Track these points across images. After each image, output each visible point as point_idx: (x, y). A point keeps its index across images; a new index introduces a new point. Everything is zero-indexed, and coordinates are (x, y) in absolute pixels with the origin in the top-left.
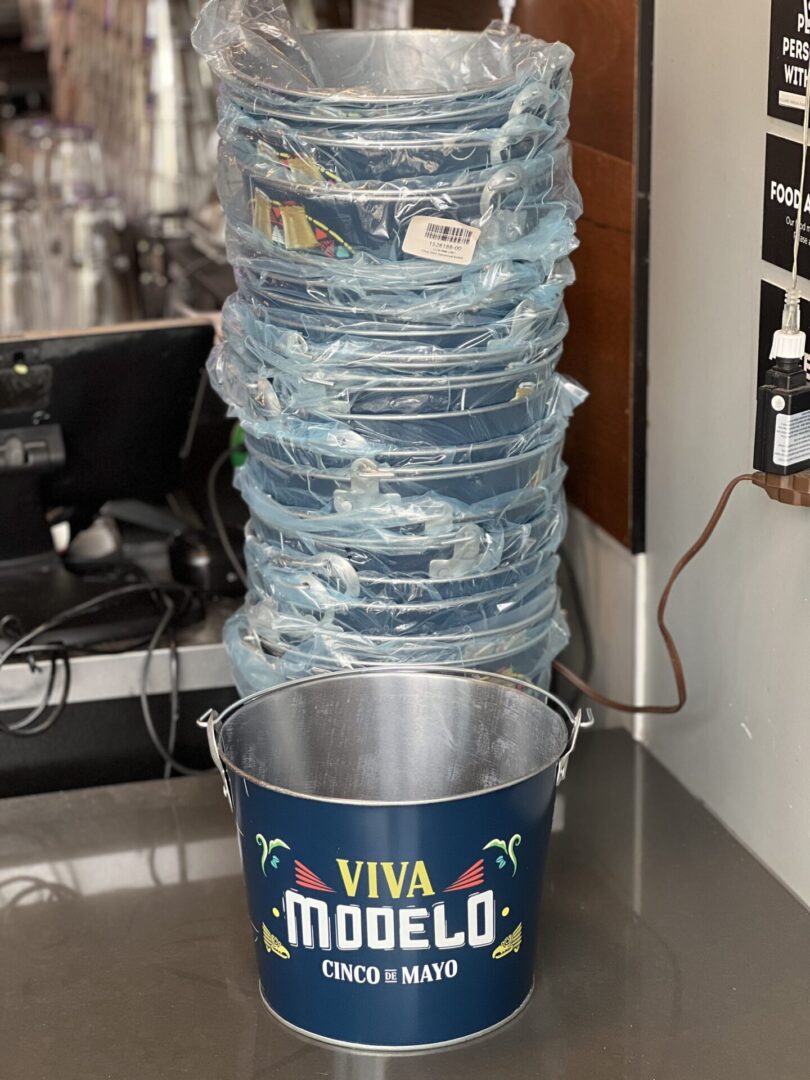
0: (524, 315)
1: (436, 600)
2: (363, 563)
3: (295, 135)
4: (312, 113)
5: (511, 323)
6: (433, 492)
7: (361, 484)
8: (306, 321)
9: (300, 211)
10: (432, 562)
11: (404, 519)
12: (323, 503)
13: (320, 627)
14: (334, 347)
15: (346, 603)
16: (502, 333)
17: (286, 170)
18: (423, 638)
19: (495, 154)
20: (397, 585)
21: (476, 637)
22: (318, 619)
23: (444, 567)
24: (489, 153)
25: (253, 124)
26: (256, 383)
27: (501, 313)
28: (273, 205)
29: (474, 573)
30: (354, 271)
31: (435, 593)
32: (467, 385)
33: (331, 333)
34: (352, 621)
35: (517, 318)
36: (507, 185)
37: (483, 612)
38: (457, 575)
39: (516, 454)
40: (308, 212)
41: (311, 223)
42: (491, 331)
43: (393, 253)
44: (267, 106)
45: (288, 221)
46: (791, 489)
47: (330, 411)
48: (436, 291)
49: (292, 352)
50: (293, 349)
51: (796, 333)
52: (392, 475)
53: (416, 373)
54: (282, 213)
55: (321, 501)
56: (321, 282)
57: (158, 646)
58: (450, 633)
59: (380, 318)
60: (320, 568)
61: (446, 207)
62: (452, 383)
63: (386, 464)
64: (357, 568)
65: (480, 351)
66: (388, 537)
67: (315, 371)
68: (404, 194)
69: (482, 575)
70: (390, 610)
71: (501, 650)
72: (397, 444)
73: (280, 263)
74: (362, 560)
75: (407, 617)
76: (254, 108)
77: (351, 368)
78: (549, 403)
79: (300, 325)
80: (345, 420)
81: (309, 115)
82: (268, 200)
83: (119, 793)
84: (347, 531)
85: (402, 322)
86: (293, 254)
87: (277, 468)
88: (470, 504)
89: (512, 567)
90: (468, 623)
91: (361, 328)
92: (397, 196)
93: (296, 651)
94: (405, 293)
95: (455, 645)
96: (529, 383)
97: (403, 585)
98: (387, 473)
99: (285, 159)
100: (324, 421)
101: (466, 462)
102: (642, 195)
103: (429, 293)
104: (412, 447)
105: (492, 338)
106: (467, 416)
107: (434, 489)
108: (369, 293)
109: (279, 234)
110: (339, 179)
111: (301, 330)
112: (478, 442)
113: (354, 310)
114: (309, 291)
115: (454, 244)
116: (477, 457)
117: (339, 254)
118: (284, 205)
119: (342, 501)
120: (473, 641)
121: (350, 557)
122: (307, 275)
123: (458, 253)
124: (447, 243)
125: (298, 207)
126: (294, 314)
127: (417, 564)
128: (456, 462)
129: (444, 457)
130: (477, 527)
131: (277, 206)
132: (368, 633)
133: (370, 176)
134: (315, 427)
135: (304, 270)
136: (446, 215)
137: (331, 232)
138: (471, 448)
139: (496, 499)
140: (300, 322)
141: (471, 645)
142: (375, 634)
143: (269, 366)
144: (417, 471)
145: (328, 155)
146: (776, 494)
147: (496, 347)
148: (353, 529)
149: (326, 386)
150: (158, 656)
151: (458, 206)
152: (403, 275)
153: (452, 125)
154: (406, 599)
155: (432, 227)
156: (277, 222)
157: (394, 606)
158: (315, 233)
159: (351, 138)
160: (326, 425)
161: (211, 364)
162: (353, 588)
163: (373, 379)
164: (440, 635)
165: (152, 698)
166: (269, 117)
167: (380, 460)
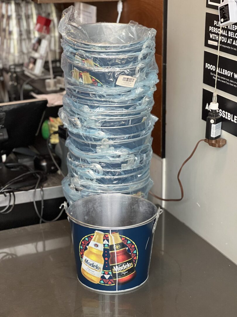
0: (146, 100)
1: (123, 175)
2: (104, 166)
3: (88, 54)
4: (92, 49)
5: (142, 102)
6: (123, 147)
7: (104, 145)
8: (89, 103)
9: (88, 74)
10: (122, 165)
11: (116, 154)
12: (94, 150)
13: (92, 183)
14: (97, 110)
15: (99, 177)
16: (140, 104)
17: (84, 63)
18: (120, 185)
19: (139, 58)
20: (113, 171)
21: (133, 184)
22: (91, 181)
23: (125, 166)
24: (137, 58)
25: (75, 51)
26: (74, 119)
27: (140, 99)
28: (80, 72)
29: (132, 167)
30: (104, 90)
31: (123, 173)
32: (131, 118)
33: (97, 106)
34: (101, 181)
35: (143, 100)
36: (142, 66)
37: (135, 178)
38: (128, 168)
39: (142, 136)
40: (90, 74)
41: (91, 77)
42: (138, 104)
43: (113, 85)
44: (79, 47)
45: (84, 77)
46: (215, 143)
47: (95, 126)
48: (124, 94)
49: (86, 111)
50: (86, 110)
51: (216, 103)
52: (113, 143)
53: (118, 116)
54: (82, 74)
55: (93, 150)
56: (94, 93)
57: (37, 188)
58: (127, 183)
59: (109, 102)
60: (92, 167)
61: (128, 73)
62: (128, 118)
63: (111, 140)
64: (103, 167)
65: (135, 109)
66: (111, 159)
67: (92, 116)
68: (117, 69)
69: (135, 168)
70: (112, 178)
71: (139, 187)
72: (113, 134)
73: (82, 88)
74: (104, 165)
75: (116, 180)
76: (76, 47)
77: (102, 115)
78: (149, 122)
79: (87, 104)
80: (100, 129)
81: (91, 49)
82: (78, 71)
83: (29, 228)
84: (100, 158)
85: (115, 103)
86: (86, 85)
87: (80, 141)
88: (132, 149)
89: (142, 165)
90: (131, 180)
91: (104, 104)
92: (115, 70)
93: (85, 189)
94: (116, 95)
95: (128, 186)
96: (145, 117)
97: (115, 171)
98: (111, 142)
99: (84, 60)
100: (94, 129)
101: (131, 138)
102: (164, 64)
103: (123, 95)
104: (117, 135)
105: (138, 106)
106: (131, 127)
107: (123, 146)
108: (107, 95)
109: (81, 80)
110: (99, 66)
111: (88, 105)
112: (133, 133)
113: (103, 100)
114: (90, 95)
115: (130, 82)
116: (134, 137)
117: (98, 85)
118: (83, 72)
119: (98, 150)
120: (132, 185)
121: (100, 164)
122: (90, 91)
123: (130, 85)
124: (128, 82)
125: (87, 73)
126: (86, 101)
127: (118, 166)
128: (128, 139)
129: (125, 137)
130: (134, 155)
131: (81, 73)
132: (105, 184)
133: (108, 65)
134: (92, 131)
135: (89, 89)
136: (128, 75)
137: (97, 80)
138: (132, 135)
139: (138, 148)
140: (88, 103)
141: (132, 186)
142: (107, 184)
143: (78, 114)
144: (119, 141)
145: (96, 59)
146: (211, 144)
147: (139, 108)
148: (102, 157)
149: (95, 120)
150: (38, 191)
151: (131, 72)
152: (116, 90)
153: (129, 51)
154: (116, 175)
155: (124, 78)
156: (81, 76)
157: (112, 177)
158: (92, 80)
159: (102, 55)
160: (95, 130)
161: (60, 114)
162: (101, 172)
163: (108, 118)
164: (124, 184)
165: (37, 202)
166: (79, 50)
167: (109, 139)
